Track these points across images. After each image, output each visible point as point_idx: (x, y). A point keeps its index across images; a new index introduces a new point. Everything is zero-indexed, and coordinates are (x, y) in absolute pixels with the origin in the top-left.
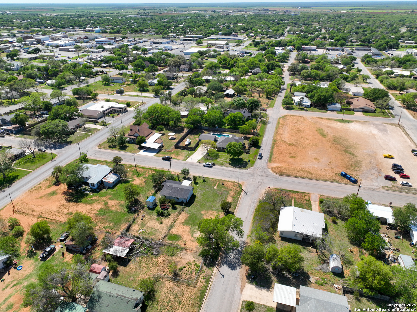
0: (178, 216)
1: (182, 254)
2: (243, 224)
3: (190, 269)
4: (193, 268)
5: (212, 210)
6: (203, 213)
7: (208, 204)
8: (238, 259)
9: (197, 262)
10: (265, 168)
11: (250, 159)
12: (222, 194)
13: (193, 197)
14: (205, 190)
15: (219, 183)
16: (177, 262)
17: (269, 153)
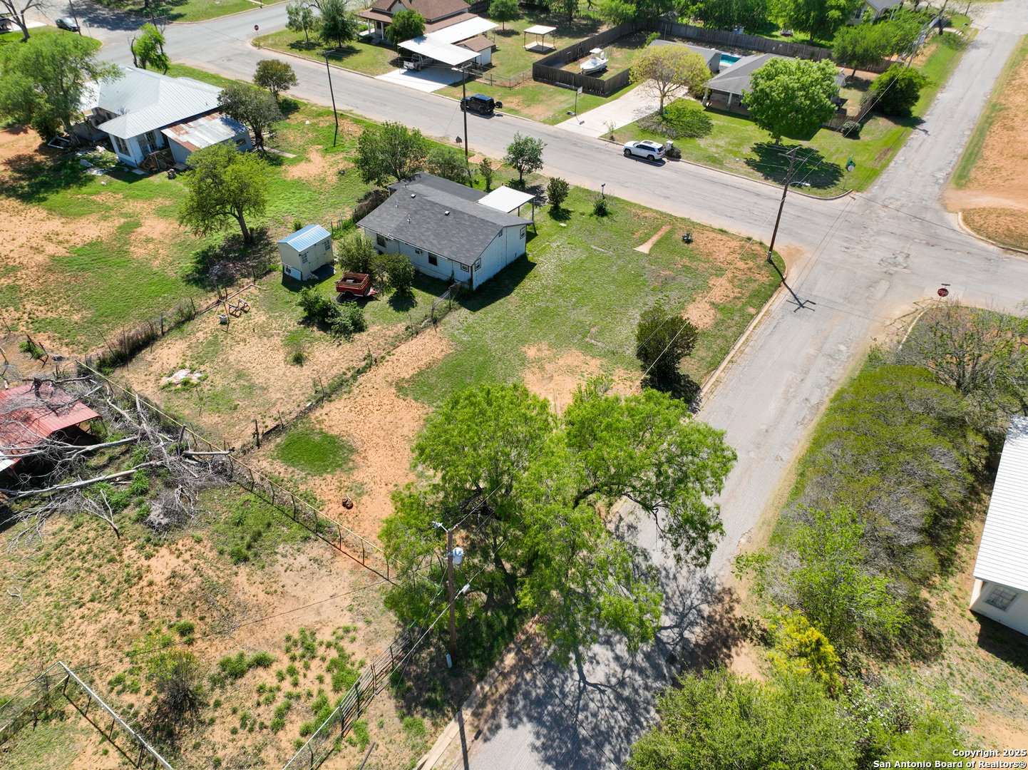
0: (397, 342)
1: (302, 559)
2: (729, 482)
3: (287, 686)
4: (308, 684)
5: (587, 349)
6: (531, 352)
7: (574, 315)
8: (632, 707)
9: (357, 651)
10: (926, 208)
11: (857, 159)
12: (666, 282)
13: (518, 269)
14: (588, 249)
15: (671, 232)
16: (245, 609)
17: (960, 151)
